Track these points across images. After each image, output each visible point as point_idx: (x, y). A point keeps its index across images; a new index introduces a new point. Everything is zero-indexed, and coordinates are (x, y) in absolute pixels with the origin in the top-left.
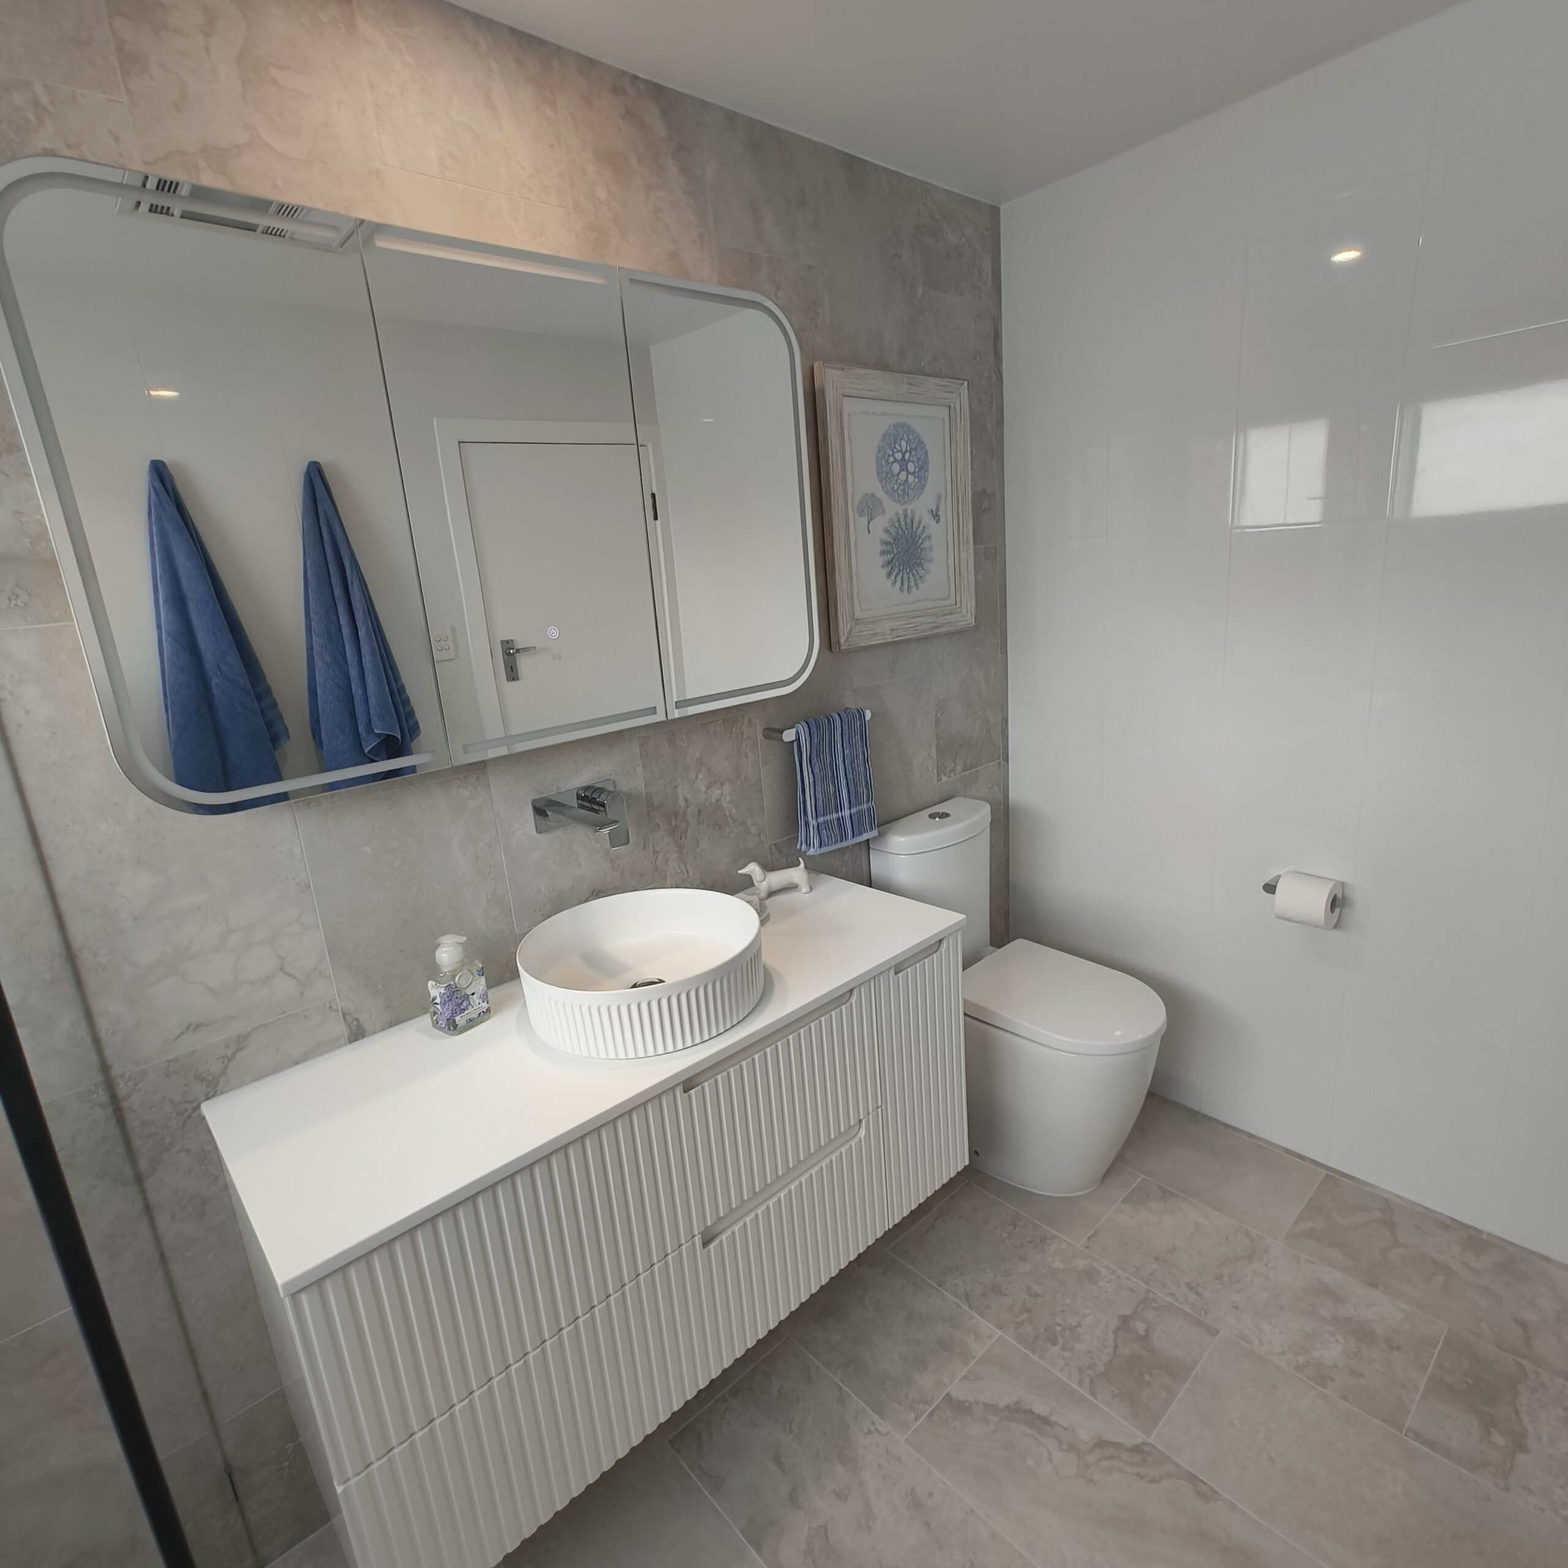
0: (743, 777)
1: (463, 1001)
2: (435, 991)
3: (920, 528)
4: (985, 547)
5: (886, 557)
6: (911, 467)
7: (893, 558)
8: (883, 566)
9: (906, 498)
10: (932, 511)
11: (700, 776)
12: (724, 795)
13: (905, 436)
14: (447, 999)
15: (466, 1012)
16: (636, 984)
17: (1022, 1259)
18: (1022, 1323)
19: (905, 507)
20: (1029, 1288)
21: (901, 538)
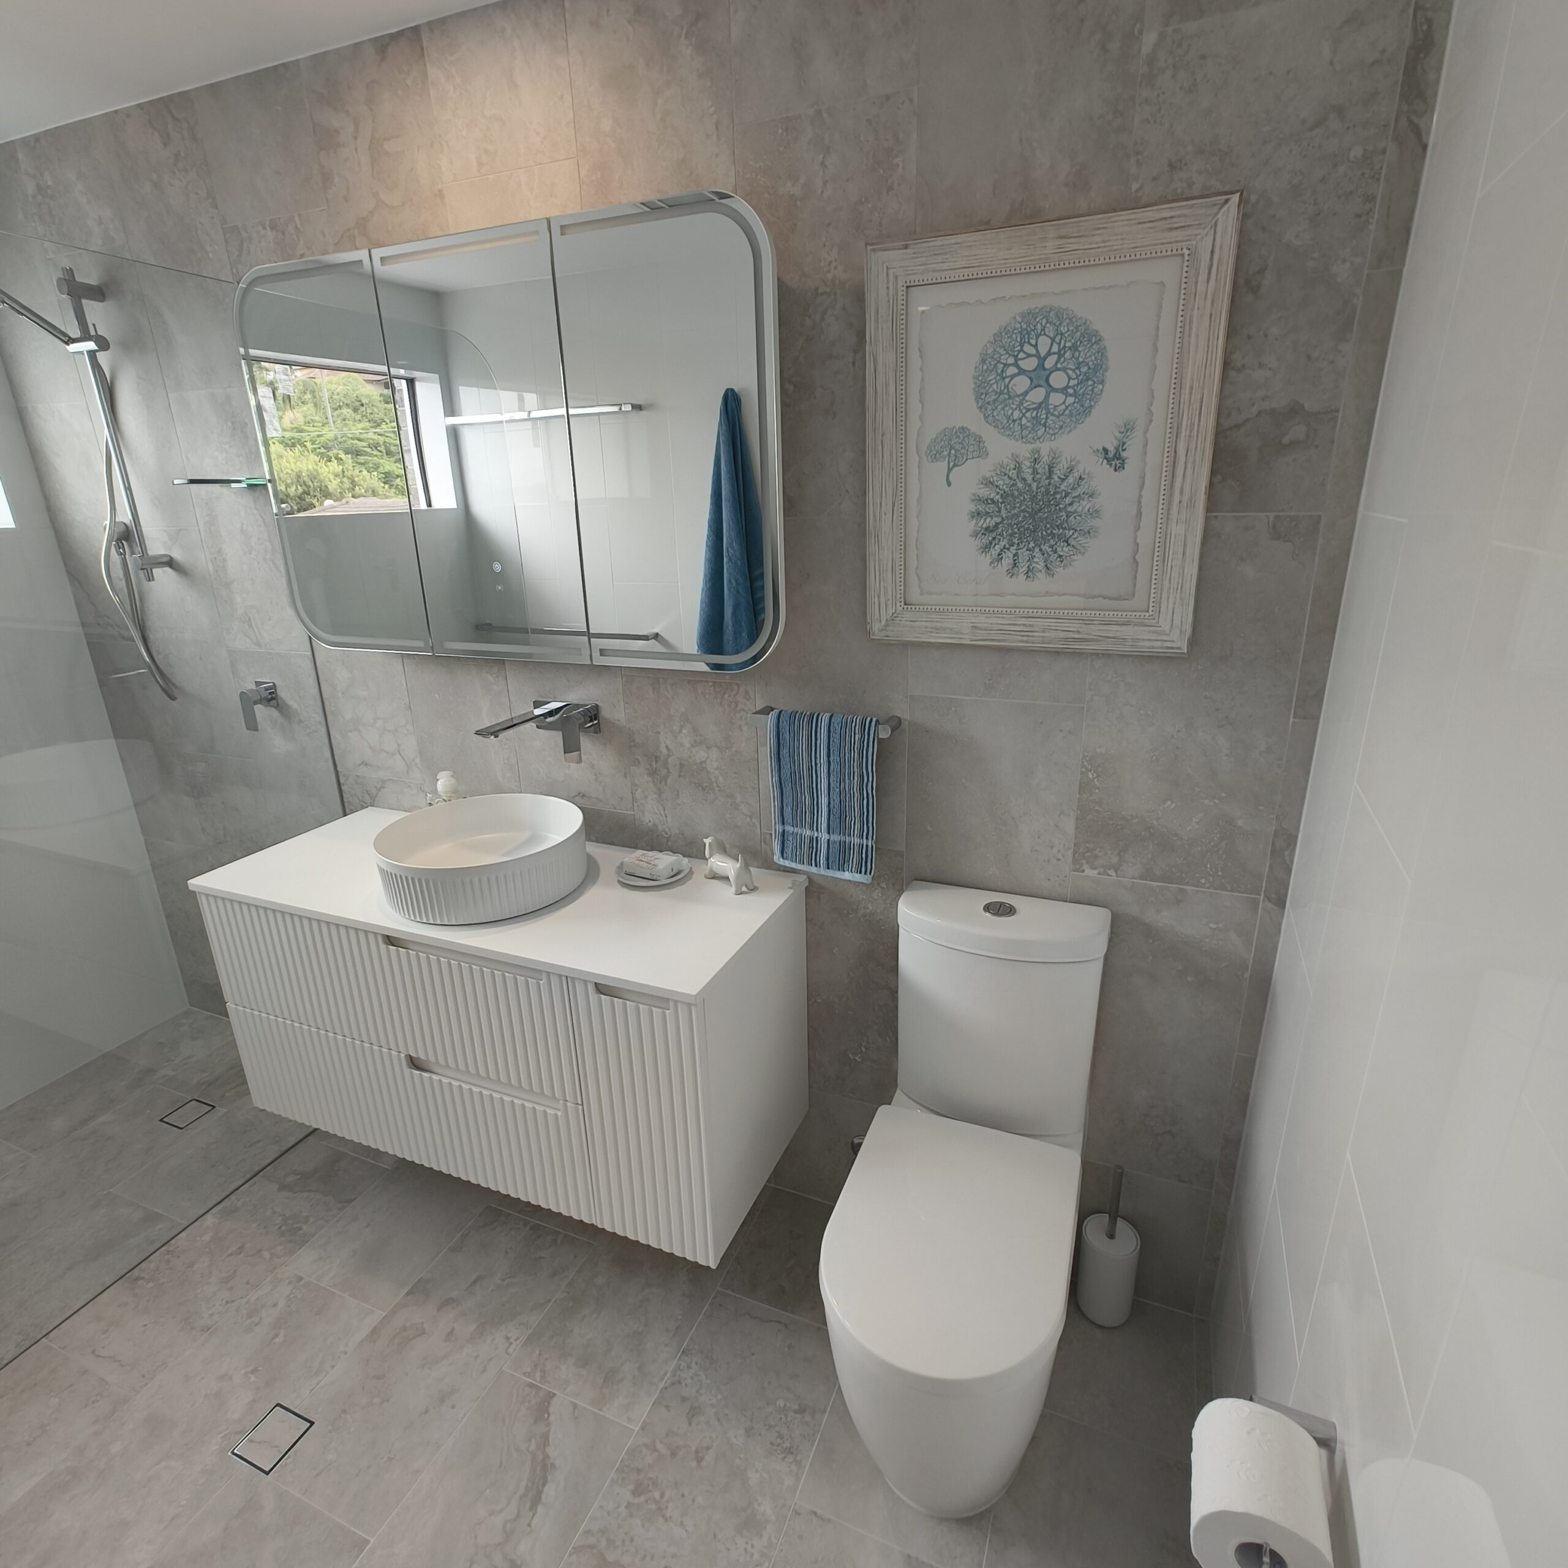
0: (734, 749)
3: (1071, 480)
4: (1277, 517)
5: (982, 521)
6: (1058, 380)
7: (997, 524)
8: (975, 534)
9: (1040, 433)
10: (1106, 451)
11: (684, 731)
12: (713, 760)
13: (1050, 330)
17: (749, 1432)
18: (655, 1450)
19: (1037, 445)
20: (708, 1448)
21: (1020, 494)
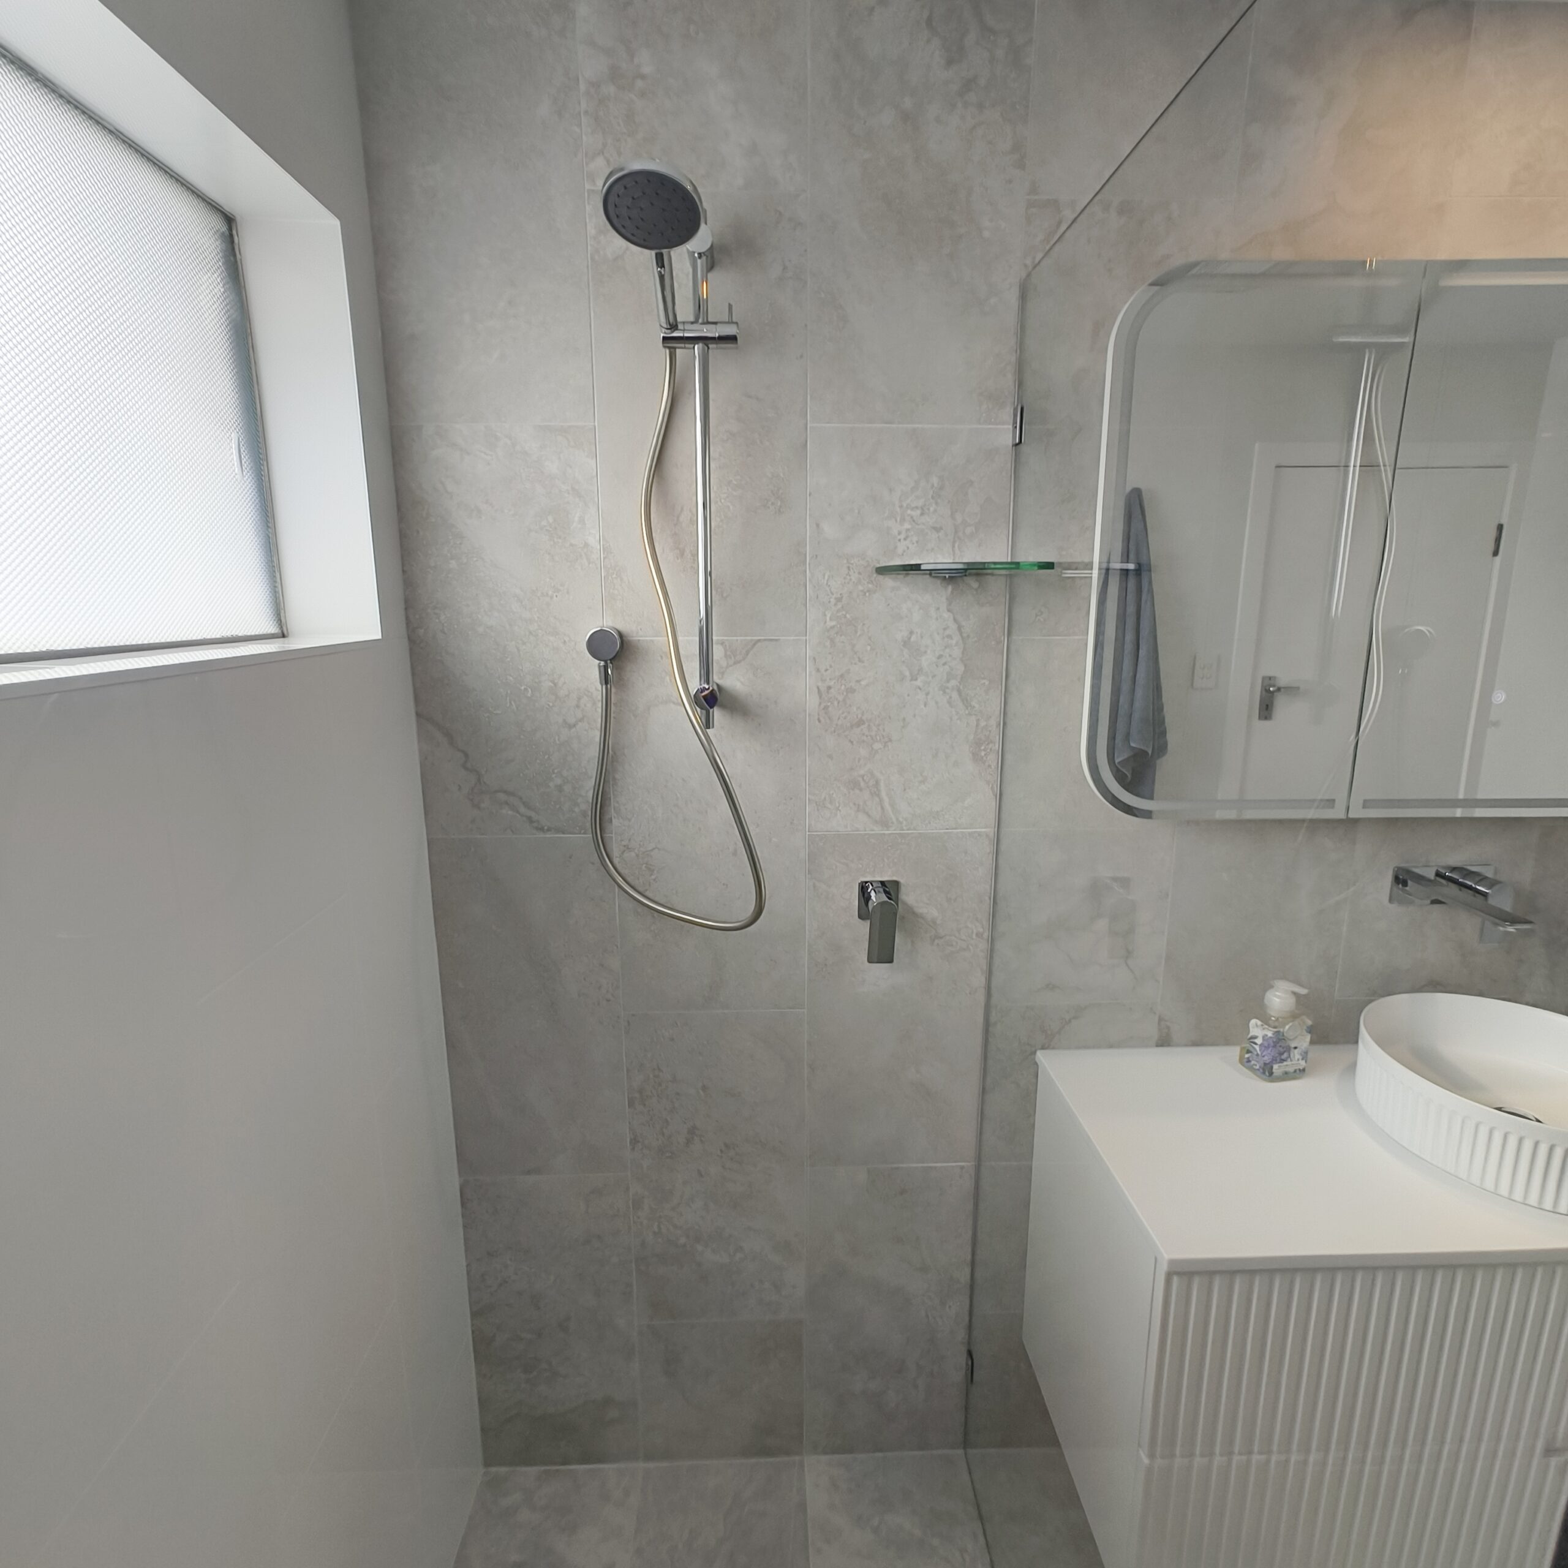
1: (1285, 1052)
2: (1257, 1030)
14: (1272, 1044)
15: (1285, 1063)
16: (1501, 1108)
